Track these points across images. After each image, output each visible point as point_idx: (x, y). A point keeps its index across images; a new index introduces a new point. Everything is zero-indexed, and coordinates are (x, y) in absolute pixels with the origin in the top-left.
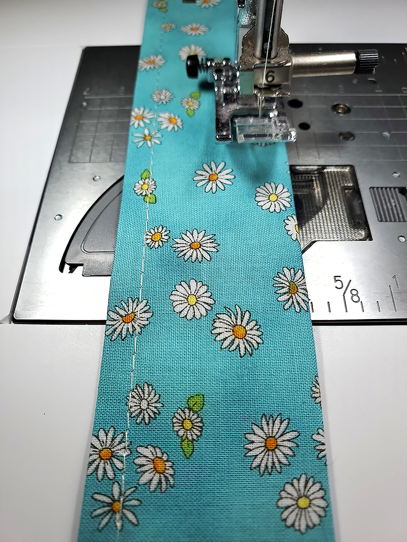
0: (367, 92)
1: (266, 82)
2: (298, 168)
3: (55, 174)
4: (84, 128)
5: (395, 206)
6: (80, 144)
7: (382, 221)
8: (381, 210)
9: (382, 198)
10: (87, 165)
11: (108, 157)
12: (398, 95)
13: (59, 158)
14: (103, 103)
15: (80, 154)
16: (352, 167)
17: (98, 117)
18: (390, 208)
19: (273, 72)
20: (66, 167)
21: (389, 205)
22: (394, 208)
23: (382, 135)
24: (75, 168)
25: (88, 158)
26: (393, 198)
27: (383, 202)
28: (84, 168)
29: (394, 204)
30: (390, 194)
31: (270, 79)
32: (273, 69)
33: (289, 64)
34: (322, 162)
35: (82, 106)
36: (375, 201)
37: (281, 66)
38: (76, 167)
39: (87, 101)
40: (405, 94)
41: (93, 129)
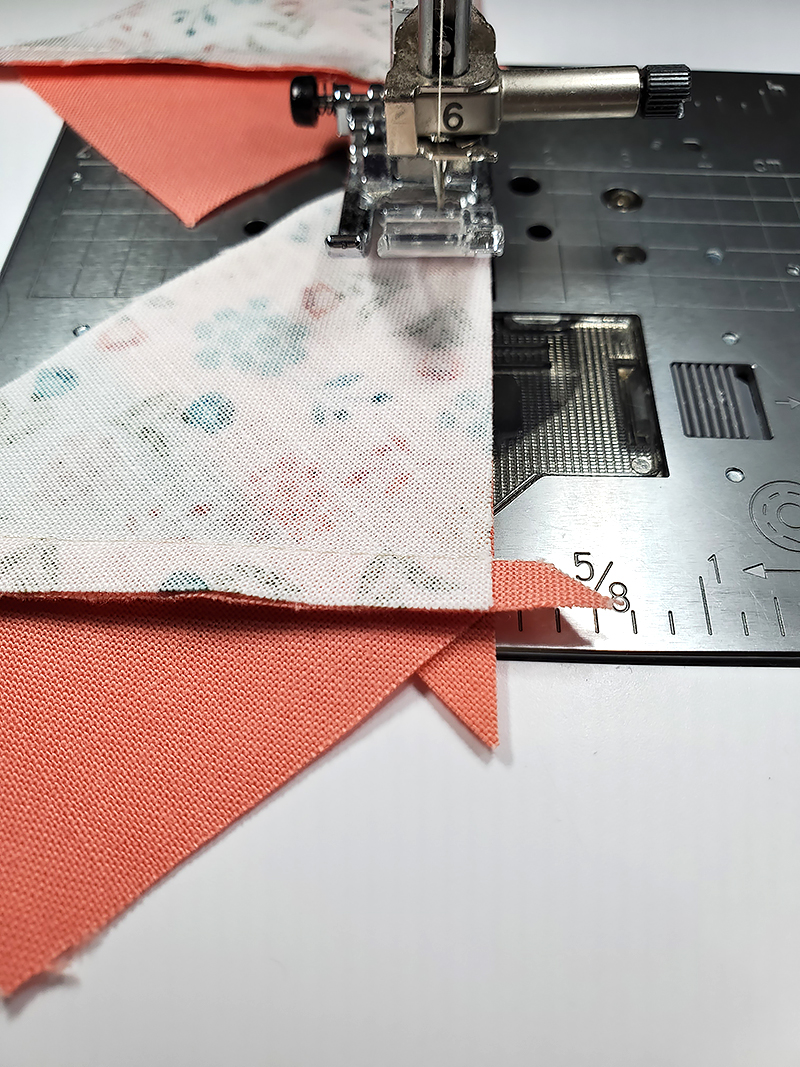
0: (679, 168)
1: (445, 130)
2: (517, 318)
4: (70, 225)
5: (726, 403)
6: (56, 258)
7: (692, 435)
8: (693, 413)
9: (698, 387)
10: (66, 302)
11: (112, 287)
13: (9, 287)
14: (116, 176)
15: (54, 281)
16: (635, 319)
17: (103, 205)
18: (713, 407)
19: (459, 107)
20: (21, 306)
21: (711, 401)
22: (722, 408)
23: (705, 255)
25: (68, 289)
26: (722, 387)
27: (700, 394)
28: (58, 310)
29: (722, 400)
30: (715, 378)
31: (453, 122)
32: (459, 100)
33: (495, 90)
34: (570, 307)
35: (70, 180)
36: (682, 392)
37: (475, 92)
38: (40, 307)
39: (83, 171)
40: (761, 173)
41: (88, 228)
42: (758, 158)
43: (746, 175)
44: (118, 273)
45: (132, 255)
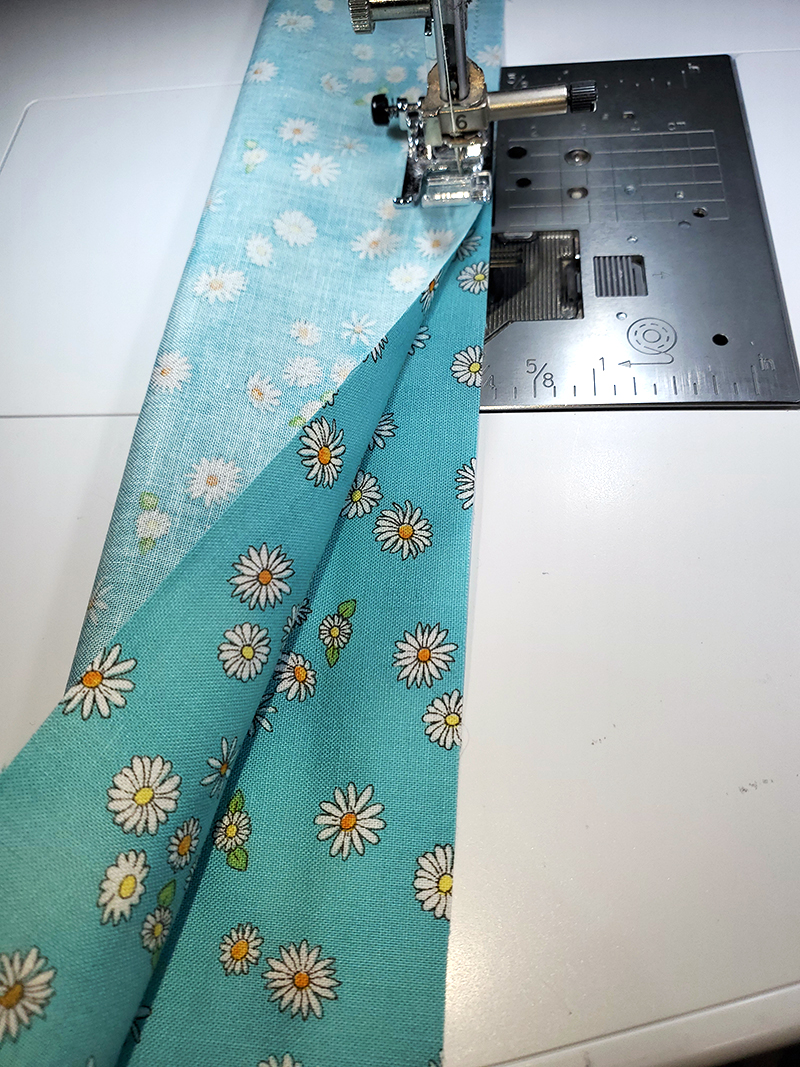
0: (619, 132)
1: (459, 130)
2: (505, 236)
5: (623, 277)
8: (603, 283)
9: (608, 269)
16: (575, 233)
18: (615, 280)
19: (464, 117)
21: (614, 277)
22: (620, 280)
23: (625, 190)
26: (622, 268)
27: (608, 273)
29: (620, 276)
30: (619, 264)
31: (462, 125)
33: (483, 106)
36: (598, 272)
40: (671, 131)
42: (672, 121)
43: (661, 134)
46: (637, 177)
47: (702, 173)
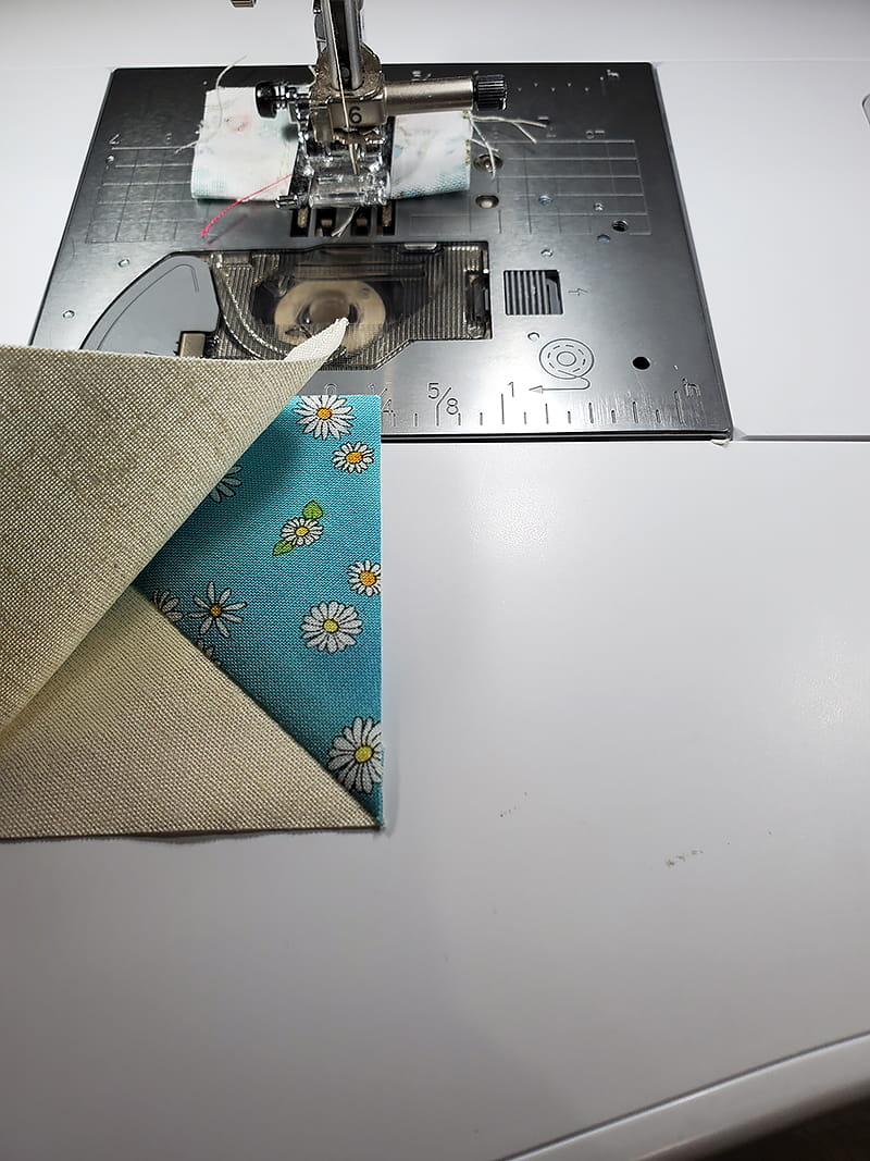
1: (352, 124)
2: (406, 246)
3: (67, 258)
4: (110, 193)
5: (536, 294)
6: (102, 216)
7: (512, 313)
8: (514, 300)
9: (519, 284)
10: (111, 245)
11: (142, 235)
12: (579, 142)
13: (73, 236)
14: (138, 158)
15: (102, 232)
16: (484, 245)
17: (131, 179)
18: (527, 297)
19: (358, 109)
20: (82, 249)
21: (526, 293)
22: (533, 298)
23: (540, 199)
24: (94, 250)
25: (114, 236)
26: (535, 285)
27: (520, 289)
28: (108, 250)
29: (533, 293)
30: (532, 279)
31: (356, 118)
32: (357, 105)
33: (380, 97)
34: (444, 237)
35: (107, 161)
36: (508, 289)
37: (368, 99)
38: (95, 248)
39: (114, 153)
40: (590, 140)
41: (123, 195)
42: (589, 129)
44: (145, 225)
45: (153, 213)
46: (553, 187)
47: (621, 185)
